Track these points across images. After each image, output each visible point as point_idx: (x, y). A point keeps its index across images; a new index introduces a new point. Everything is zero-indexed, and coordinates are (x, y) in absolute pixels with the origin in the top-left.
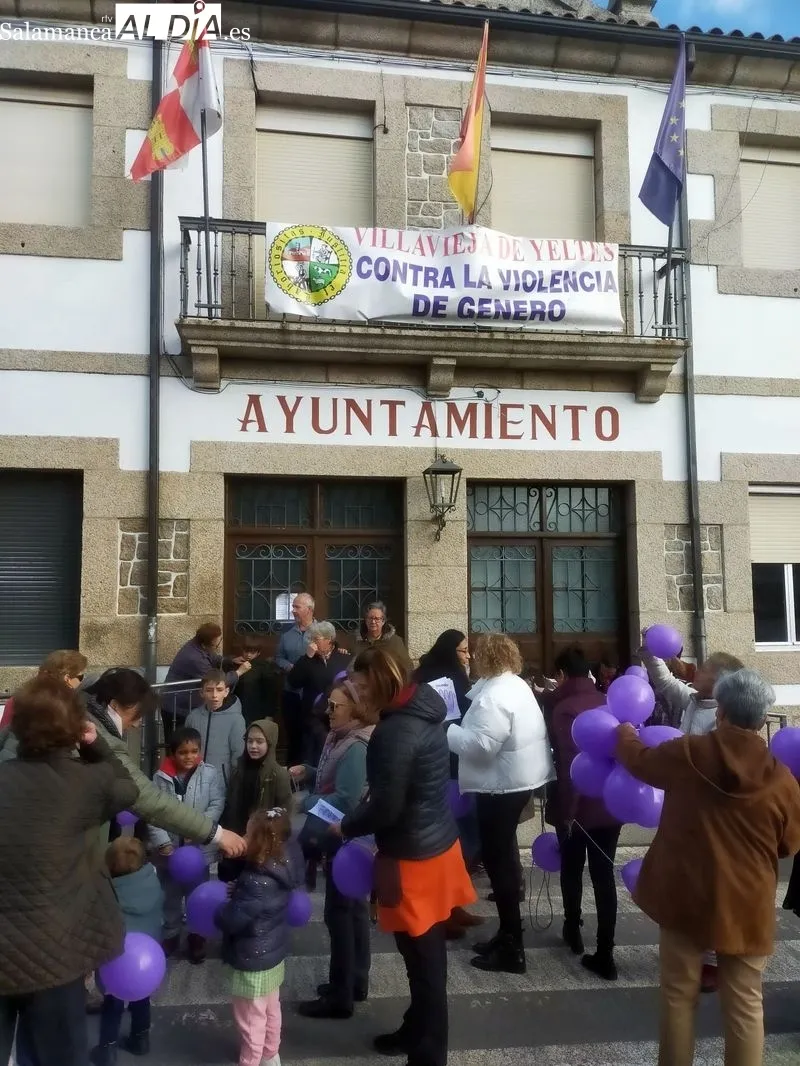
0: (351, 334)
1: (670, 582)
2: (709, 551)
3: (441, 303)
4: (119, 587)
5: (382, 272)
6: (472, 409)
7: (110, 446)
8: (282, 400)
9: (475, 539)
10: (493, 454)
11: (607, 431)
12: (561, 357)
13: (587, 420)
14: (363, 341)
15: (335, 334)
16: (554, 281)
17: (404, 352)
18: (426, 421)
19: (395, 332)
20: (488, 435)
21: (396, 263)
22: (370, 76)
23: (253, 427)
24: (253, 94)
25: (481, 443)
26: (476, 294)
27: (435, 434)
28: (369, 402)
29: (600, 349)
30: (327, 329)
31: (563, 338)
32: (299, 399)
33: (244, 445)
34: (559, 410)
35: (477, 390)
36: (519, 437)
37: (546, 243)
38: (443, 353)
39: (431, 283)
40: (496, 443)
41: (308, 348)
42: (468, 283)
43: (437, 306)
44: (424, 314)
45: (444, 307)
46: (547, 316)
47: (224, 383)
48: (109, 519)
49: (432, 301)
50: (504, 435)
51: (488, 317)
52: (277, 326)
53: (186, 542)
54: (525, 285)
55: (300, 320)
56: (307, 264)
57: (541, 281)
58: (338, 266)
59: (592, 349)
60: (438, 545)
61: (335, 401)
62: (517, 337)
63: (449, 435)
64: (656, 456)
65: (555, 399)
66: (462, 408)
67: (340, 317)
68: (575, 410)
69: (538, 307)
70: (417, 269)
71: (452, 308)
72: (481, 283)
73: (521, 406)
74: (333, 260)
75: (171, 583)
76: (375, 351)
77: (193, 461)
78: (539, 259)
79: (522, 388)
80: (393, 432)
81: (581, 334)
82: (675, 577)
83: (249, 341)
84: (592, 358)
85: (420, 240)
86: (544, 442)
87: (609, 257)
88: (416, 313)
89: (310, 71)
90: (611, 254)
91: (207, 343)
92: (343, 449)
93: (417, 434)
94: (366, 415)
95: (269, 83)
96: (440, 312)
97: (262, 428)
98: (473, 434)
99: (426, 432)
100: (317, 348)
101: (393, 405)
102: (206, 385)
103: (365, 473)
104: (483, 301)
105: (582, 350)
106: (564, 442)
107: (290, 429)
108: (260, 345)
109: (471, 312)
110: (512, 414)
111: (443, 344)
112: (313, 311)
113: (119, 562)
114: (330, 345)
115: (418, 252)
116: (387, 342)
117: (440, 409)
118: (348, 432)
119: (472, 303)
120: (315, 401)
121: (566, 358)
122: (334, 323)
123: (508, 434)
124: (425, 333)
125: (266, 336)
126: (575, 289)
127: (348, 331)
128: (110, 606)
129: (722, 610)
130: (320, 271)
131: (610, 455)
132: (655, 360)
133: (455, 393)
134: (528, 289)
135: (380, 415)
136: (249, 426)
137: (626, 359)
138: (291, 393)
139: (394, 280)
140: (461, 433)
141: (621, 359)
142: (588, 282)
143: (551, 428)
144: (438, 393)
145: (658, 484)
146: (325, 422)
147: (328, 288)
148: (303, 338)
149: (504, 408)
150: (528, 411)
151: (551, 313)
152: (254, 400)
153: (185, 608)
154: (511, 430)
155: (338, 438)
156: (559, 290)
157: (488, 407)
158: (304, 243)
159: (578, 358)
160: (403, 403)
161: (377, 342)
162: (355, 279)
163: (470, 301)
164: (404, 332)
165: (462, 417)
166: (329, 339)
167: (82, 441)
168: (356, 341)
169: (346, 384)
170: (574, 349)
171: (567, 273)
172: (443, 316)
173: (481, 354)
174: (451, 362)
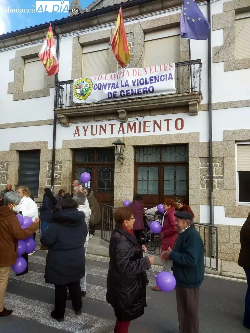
0: (93, 107)
1: (202, 178)
2: (219, 167)
3: (115, 93)
4: (47, 178)
5: (99, 87)
6: (135, 124)
7: (46, 143)
8: (84, 127)
10: (140, 137)
11: (179, 127)
12: (156, 104)
13: (172, 124)
14: (97, 108)
15: (89, 107)
16: (151, 80)
17: (109, 109)
18: (121, 129)
19: (105, 104)
20: (140, 131)
21: (103, 84)
22: (108, 30)
23: (77, 135)
24: (79, 45)
25: (137, 134)
26: (125, 89)
27: (124, 132)
28: (106, 125)
29: (169, 100)
30: (87, 106)
31: (155, 98)
32: (88, 126)
33: (74, 140)
34: (163, 121)
35: (136, 118)
36: (149, 131)
37: (149, 68)
38: (120, 108)
39: (113, 88)
40: (142, 134)
41: (84, 112)
42: (122, 86)
43: (114, 95)
44: (111, 98)
45: (116, 95)
46: (148, 92)
47: (70, 124)
48: (45, 161)
49: (112, 93)
50: (144, 131)
51: (130, 95)
52: (75, 107)
53: (61, 166)
54: (140, 83)
55: (80, 105)
56: (82, 89)
57: (146, 81)
58: (89, 88)
59: (166, 100)
60: (123, 166)
61: (97, 126)
62: (140, 100)
63: (128, 133)
64: (198, 134)
65: (161, 118)
66: (132, 124)
67: (90, 102)
68: (168, 121)
69: (145, 89)
70: (109, 84)
71: (118, 94)
72: (126, 85)
73: (150, 121)
74: (88, 86)
75: (58, 178)
76: (101, 110)
77: (63, 145)
78: (146, 74)
79: (150, 115)
80: (112, 133)
81: (161, 96)
82: (204, 176)
83: (70, 112)
84: (166, 103)
85: (112, 76)
86: (158, 132)
87: (171, 68)
88: (109, 98)
89: (93, 34)
90: (172, 67)
91: (61, 114)
92: (98, 139)
93: (119, 133)
94: (105, 129)
95: (83, 41)
96: (115, 96)
97: (79, 135)
98: (135, 132)
99: (121, 132)
100: (86, 112)
101: (112, 125)
102: (65, 125)
103: (104, 146)
104: (127, 91)
105: (162, 101)
106: (164, 131)
107: (85, 135)
108: (73, 113)
109: (124, 95)
110: (147, 124)
111: (119, 106)
112: (84, 102)
113: (47, 172)
114: (90, 110)
115: (111, 79)
116: (103, 107)
117: (125, 125)
118: (100, 134)
119: (124, 92)
120: (92, 126)
121: (158, 104)
122: (90, 104)
123: (146, 131)
124: (113, 103)
125: (74, 110)
126: (158, 81)
127: (92, 106)
128: (45, 183)
129: (223, 189)
130: (85, 90)
131: (180, 135)
132: (189, 100)
133: (129, 120)
134: (142, 84)
135: (109, 129)
136: (76, 135)
137: (179, 102)
138: (85, 125)
139: (102, 89)
140: (131, 132)
141: (177, 102)
142: (163, 78)
143: (160, 128)
144: (124, 120)
145: (198, 144)
146: (94, 133)
147: (86, 95)
148: (82, 109)
149: (145, 122)
150: (152, 122)
151: (149, 91)
152: (77, 128)
153: (60, 184)
154: (147, 129)
155: (97, 136)
156: (153, 83)
157: (140, 123)
158: (82, 83)
159: (162, 104)
160: (115, 124)
161: (101, 107)
162: (93, 91)
163: (123, 91)
164: (107, 104)
165: (132, 127)
166: (89, 109)
167: (41, 142)
168: (95, 108)
169: (99, 121)
170: (160, 101)
171: (155, 77)
172: (117, 97)
173: (131, 107)
174: (123, 110)
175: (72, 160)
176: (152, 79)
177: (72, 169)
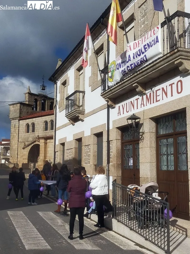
0: (118, 86)
3: (124, 70)
6: (150, 94)
7: (105, 125)
8: (122, 106)
9: (159, 138)
10: (153, 108)
16: (145, 49)
18: (142, 102)
20: (153, 102)
26: (129, 64)
27: (144, 105)
28: (134, 101)
34: (168, 87)
35: (151, 88)
37: (144, 37)
42: (127, 62)
43: (125, 72)
46: (144, 62)
47: (116, 105)
57: (142, 51)
60: (144, 141)
61: (129, 103)
62: (141, 71)
63: (146, 105)
66: (148, 95)
68: (172, 85)
69: (141, 60)
72: (129, 60)
73: (160, 90)
74: (114, 68)
77: (113, 125)
78: (142, 44)
80: (137, 108)
83: (109, 95)
90: (159, 28)
91: (105, 98)
93: (141, 107)
94: (133, 105)
97: (120, 114)
101: (137, 100)
104: (131, 65)
107: (123, 113)
109: (130, 69)
116: (124, 85)
117: (145, 97)
118: (131, 111)
119: (129, 67)
120: (126, 104)
123: (157, 100)
126: (150, 48)
130: (112, 72)
131: (180, 99)
134: (139, 55)
143: (166, 94)
149: (156, 91)
151: (144, 60)
152: (119, 107)
154: (158, 98)
155: (129, 113)
156: (147, 50)
157: (153, 92)
158: (111, 67)
161: (122, 85)
165: (149, 98)
171: (148, 44)
172: (127, 73)
174: (136, 84)
175: (120, 139)
176: (145, 47)
177: (120, 147)
